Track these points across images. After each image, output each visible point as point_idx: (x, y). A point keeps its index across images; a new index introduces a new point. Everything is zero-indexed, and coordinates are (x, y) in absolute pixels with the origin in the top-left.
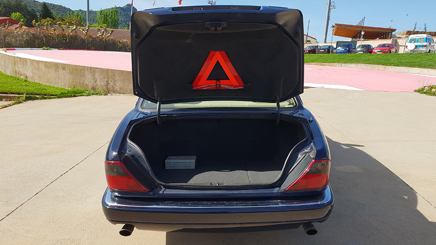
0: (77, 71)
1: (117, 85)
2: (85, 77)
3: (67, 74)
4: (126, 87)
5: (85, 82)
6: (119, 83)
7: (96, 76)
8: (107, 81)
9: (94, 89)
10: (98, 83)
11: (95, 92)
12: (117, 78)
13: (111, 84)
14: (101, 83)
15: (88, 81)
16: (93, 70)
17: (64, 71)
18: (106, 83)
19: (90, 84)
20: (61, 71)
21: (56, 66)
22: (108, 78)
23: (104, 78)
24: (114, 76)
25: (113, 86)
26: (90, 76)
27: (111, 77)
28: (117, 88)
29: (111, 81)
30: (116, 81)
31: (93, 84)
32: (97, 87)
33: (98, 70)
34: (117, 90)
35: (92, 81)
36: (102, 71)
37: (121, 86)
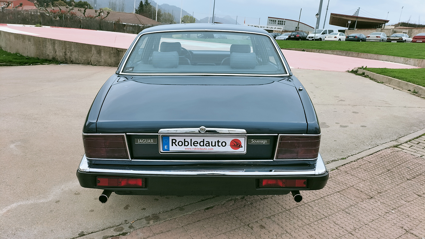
0: (40, 42)
1: (73, 55)
2: (47, 48)
3: (32, 45)
4: (81, 58)
5: (47, 52)
6: (75, 54)
7: (56, 47)
8: (65, 52)
9: (54, 58)
10: (57, 53)
11: (54, 61)
12: (73, 49)
13: (68, 54)
14: (60, 54)
15: (49, 52)
16: (53, 42)
17: (30, 42)
18: (64, 54)
19: (51, 55)
20: (27, 42)
21: (23, 37)
22: (66, 49)
23: (62, 49)
24: (70, 47)
25: (70, 57)
26: (51, 47)
27: (68, 48)
28: (73, 58)
29: (68, 52)
30: (72, 52)
31: (53, 55)
32: (56, 57)
33: (57, 42)
34: (73, 61)
35: (52, 52)
36: (61, 43)
37: (77, 57)
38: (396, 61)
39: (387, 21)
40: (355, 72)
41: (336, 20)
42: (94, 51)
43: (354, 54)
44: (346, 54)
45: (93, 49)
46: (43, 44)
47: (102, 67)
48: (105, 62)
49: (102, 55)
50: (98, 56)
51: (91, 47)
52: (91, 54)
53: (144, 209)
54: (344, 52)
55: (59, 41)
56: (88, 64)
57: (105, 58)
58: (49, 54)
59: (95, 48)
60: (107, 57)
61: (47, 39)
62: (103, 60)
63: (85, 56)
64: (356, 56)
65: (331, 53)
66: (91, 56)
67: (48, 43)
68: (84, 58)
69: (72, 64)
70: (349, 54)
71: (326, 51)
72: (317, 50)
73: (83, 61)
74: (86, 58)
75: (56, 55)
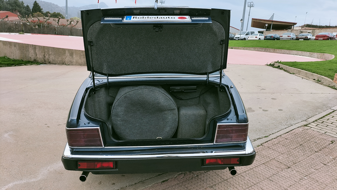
0: (23, 47)
1: (51, 57)
2: (29, 52)
3: (17, 49)
4: (57, 59)
5: (29, 55)
6: (52, 56)
7: (37, 51)
8: (44, 55)
9: (35, 60)
10: (38, 56)
11: (35, 62)
12: (51, 53)
13: (47, 57)
14: (40, 57)
15: (31, 55)
16: (34, 47)
17: (15, 48)
18: (43, 56)
19: (32, 57)
20: (13, 48)
21: (10, 43)
22: (45, 53)
23: (42, 53)
24: (48, 51)
25: (48, 59)
26: (32, 51)
27: (46, 52)
28: (51, 60)
29: (47, 55)
30: (50, 55)
31: (34, 57)
32: (37, 59)
33: (38, 47)
34: (51, 62)
35: (34, 55)
36: (41, 48)
37: (54, 58)
38: (303, 55)
39: (295, 24)
40: (272, 65)
41: (257, 23)
42: (67, 54)
43: (271, 50)
44: (265, 50)
45: (67, 52)
46: (26, 48)
47: (74, 66)
48: (77, 62)
49: (74, 57)
50: (71, 58)
51: (65, 51)
52: (65, 56)
53: (114, 184)
54: (263, 49)
55: (39, 46)
56: (63, 64)
57: (76, 59)
58: (31, 56)
59: (68, 51)
60: (78, 58)
61: (30, 45)
62: (75, 61)
63: (60, 58)
64: (272, 52)
65: (253, 50)
66: (65, 57)
67: (30, 48)
68: (59, 60)
69: (50, 64)
70: (267, 50)
71: (249, 48)
72: (242, 48)
73: (59, 62)
74: (61, 60)
75: (37, 57)
